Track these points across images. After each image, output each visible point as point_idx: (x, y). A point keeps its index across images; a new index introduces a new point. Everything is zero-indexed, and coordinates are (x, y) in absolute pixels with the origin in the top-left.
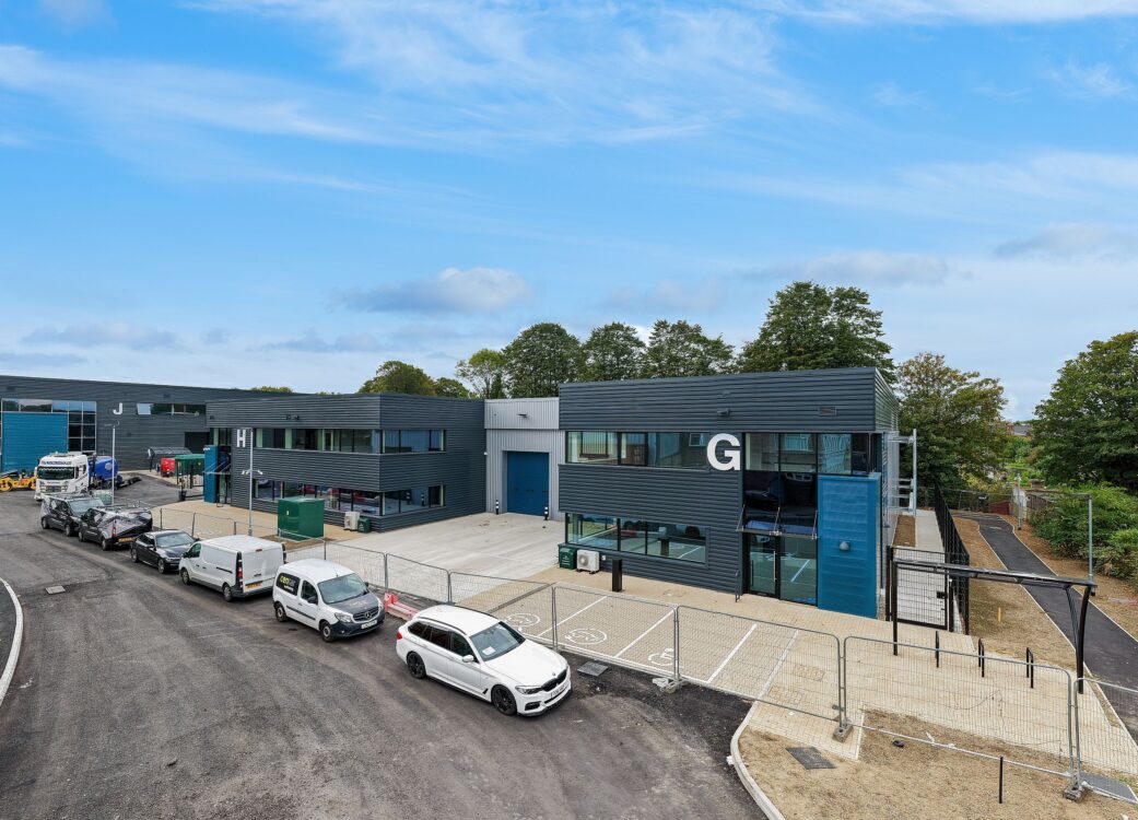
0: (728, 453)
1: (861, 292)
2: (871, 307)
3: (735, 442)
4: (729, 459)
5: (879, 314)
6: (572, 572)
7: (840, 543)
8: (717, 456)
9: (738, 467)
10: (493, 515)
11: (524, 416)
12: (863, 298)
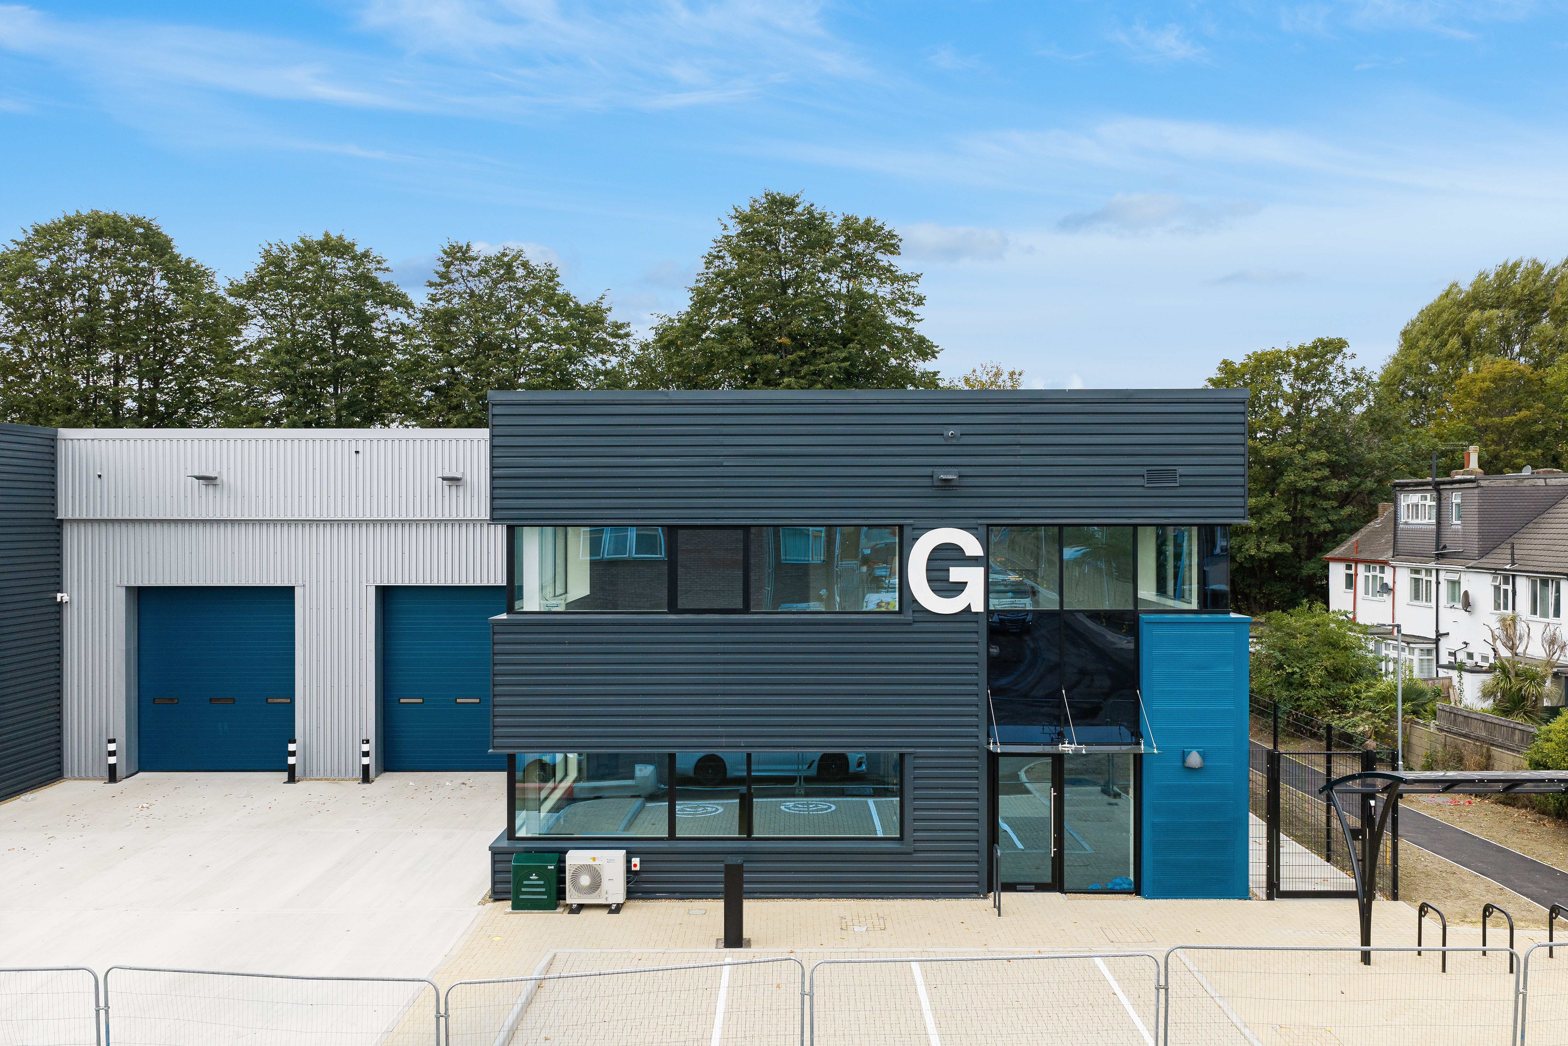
0: (956, 574)
1: (887, 229)
2: (902, 264)
3: (972, 546)
4: (960, 587)
5: (916, 278)
6: (557, 918)
7: (1184, 756)
8: (929, 581)
9: (978, 607)
10: (101, 787)
11: (209, 480)
12: (889, 244)
